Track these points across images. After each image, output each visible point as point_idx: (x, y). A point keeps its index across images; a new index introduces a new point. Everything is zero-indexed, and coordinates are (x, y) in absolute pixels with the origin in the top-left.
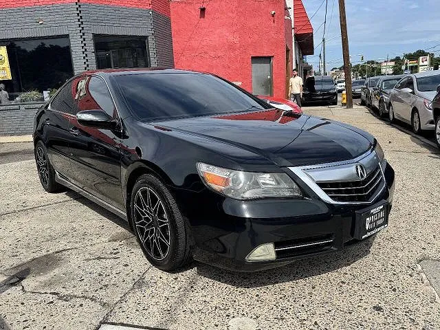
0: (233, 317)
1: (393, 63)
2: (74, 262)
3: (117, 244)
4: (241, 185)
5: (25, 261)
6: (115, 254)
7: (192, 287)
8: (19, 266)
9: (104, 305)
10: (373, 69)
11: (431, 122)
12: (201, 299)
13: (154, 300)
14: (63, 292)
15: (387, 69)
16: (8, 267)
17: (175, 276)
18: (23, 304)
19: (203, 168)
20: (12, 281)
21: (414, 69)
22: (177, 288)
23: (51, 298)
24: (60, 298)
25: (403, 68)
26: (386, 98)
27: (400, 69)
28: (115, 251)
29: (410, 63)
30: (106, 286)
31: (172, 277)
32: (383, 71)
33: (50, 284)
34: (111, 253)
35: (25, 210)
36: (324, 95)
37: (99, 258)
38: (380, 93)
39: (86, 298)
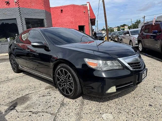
0: (103, 114)
1: (117, 28)
2: (34, 98)
3: (48, 90)
4: (101, 65)
5: (14, 99)
6: (49, 94)
7: (83, 104)
8: (12, 102)
9: (52, 114)
10: (111, 30)
11: (136, 44)
12: (88, 108)
13: (70, 110)
14: (34, 110)
15: (116, 30)
16: (8, 102)
17: (75, 100)
18: (18, 117)
19: (87, 60)
20: (11, 108)
21: (124, 29)
22: (77, 105)
23: (29, 114)
24: (33, 113)
25: (120, 29)
26: (120, 38)
27: (119, 30)
28: (49, 93)
29: (122, 28)
30: (50, 106)
31: (74, 101)
32: (114, 30)
33: (27, 108)
34: (48, 94)
35: (8, 80)
36: (100, 38)
37: (43, 96)
38: (117, 37)
39: (44, 112)
